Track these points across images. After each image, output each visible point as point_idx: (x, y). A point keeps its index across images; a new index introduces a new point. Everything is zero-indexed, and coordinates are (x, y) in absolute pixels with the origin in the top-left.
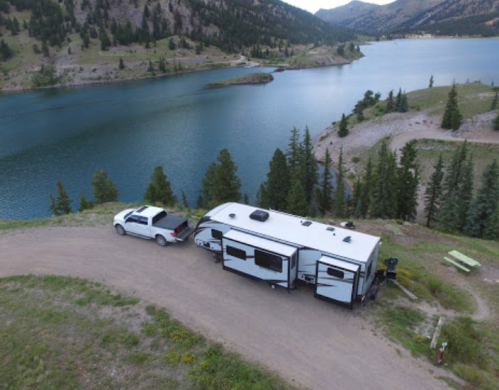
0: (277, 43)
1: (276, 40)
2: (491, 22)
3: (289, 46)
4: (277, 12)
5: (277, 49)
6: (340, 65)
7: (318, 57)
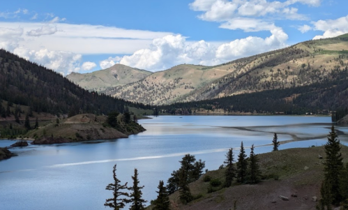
0: (12, 109)
1: (10, 105)
2: (290, 99)
3: (31, 115)
4: (9, 69)
5: (13, 118)
6: (113, 139)
7: (80, 127)
